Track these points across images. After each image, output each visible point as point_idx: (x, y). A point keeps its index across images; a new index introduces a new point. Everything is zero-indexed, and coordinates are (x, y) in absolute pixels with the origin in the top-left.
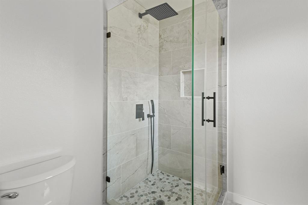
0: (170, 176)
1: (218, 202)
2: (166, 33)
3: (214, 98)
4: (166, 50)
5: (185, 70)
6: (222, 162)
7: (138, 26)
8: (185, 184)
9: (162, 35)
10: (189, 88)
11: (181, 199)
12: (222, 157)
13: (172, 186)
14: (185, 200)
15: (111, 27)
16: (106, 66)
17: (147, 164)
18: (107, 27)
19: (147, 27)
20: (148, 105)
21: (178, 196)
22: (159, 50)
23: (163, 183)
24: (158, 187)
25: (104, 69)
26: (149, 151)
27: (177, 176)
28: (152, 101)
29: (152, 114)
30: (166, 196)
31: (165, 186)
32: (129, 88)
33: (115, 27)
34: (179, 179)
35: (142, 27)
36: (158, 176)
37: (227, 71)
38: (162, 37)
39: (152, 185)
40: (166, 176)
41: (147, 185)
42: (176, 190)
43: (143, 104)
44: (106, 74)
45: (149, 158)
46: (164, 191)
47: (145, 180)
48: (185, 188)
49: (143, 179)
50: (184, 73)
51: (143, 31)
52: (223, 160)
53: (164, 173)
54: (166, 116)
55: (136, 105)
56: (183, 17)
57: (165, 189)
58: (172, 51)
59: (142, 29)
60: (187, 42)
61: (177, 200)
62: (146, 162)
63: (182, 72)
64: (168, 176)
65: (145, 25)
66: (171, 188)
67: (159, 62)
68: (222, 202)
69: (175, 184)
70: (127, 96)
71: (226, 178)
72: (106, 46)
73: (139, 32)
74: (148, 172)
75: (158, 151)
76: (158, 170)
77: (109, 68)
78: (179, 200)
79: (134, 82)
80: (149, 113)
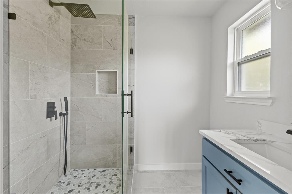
0: (84, 170)
1: (130, 174)
2: (79, 30)
3: (131, 95)
4: (79, 47)
5: (101, 70)
6: (131, 144)
7: (48, 14)
8: (101, 172)
9: (75, 32)
10: (104, 86)
11: (100, 185)
12: (131, 141)
13: (88, 178)
14: (104, 184)
15: (14, 7)
16: (6, 54)
17: (59, 165)
18: (9, 5)
19: (58, 18)
20: (60, 103)
21: (96, 184)
22: (71, 46)
23: (79, 179)
24: (75, 185)
25: (4, 58)
26: (61, 152)
27: (92, 168)
28: (66, 99)
29: (64, 112)
30: (85, 189)
31: (81, 181)
32: (39, 84)
33: (19, 8)
34: (95, 170)
35: (54, 18)
36: (72, 175)
37: (134, 75)
38: (75, 33)
39: (67, 185)
40: (81, 171)
41: (61, 187)
42: (94, 179)
43: (54, 102)
44: (8, 64)
45: (61, 159)
46: (82, 185)
47: (57, 183)
48: (101, 175)
49: (55, 183)
50: (99, 72)
51: (54, 22)
52: (132, 142)
53: (77, 169)
54: (80, 113)
55: (47, 103)
56: (98, 21)
57: (82, 183)
58: (87, 50)
59: (53, 18)
60: (102, 45)
61: (96, 187)
62: (58, 164)
63: (97, 71)
64: (82, 171)
65: (56, 16)
66: (89, 180)
67: (71, 59)
68: (133, 173)
69: (91, 175)
70: (36, 93)
71: (134, 155)
72: (7, 29)
73: (50, 22)
74: (59, 174)
75: (70, 150)
76: (70, 169)
77: (11, 57)
78: (99, 187)
79: (44, 77)
80: (61, 112)
